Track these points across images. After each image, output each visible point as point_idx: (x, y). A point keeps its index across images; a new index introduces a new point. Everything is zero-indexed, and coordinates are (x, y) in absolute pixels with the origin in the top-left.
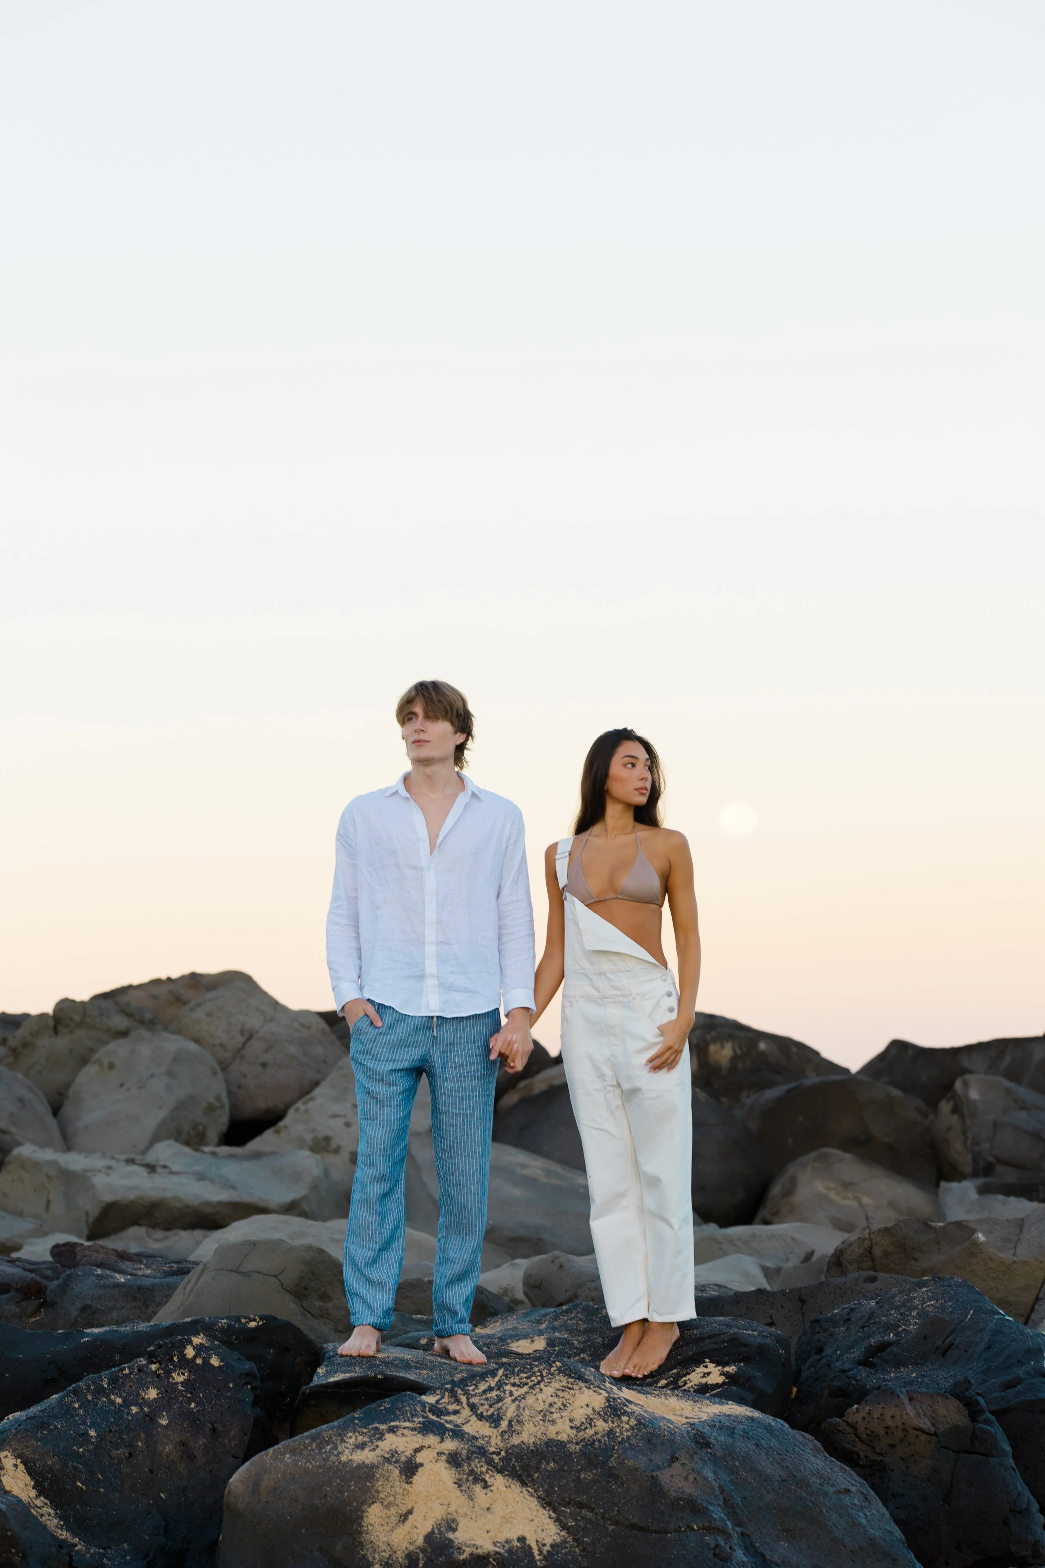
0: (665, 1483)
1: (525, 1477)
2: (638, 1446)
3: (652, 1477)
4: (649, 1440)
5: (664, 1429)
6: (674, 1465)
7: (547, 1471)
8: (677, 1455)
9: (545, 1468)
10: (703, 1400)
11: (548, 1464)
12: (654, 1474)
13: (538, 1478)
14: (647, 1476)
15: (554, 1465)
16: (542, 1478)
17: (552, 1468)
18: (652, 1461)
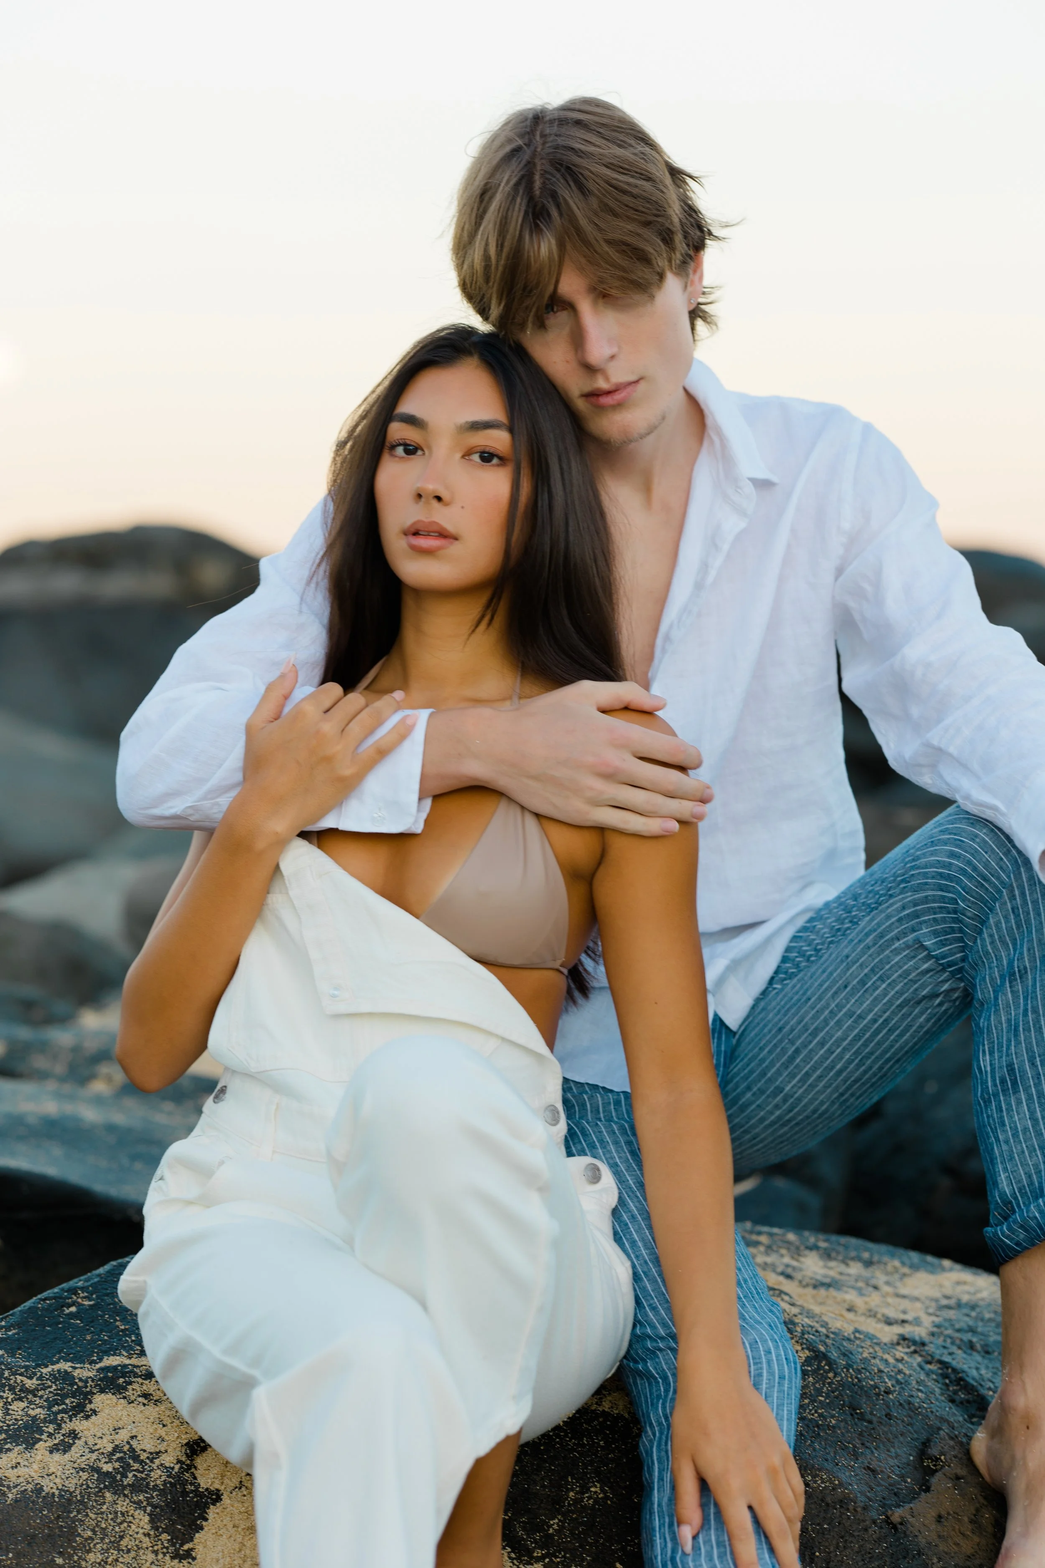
0: (930, 1543)
1: (524, 1529)
2: (828, 1426)
3: (888, 1521)
4: (853, 1408)
5: (880, 1371)
6: (934, 1480)
7: (584, 1508)
8: (934, 1451)
9: (577, 1501)
10: (885, 1259)
11: (585, 1489)
12: (897, 1515)
13: (559, 1532)
14: (874, 1522)
15: (602, 1490)
16: (572, 1534)
17: (596, 1501)
18: (873, 1471)
